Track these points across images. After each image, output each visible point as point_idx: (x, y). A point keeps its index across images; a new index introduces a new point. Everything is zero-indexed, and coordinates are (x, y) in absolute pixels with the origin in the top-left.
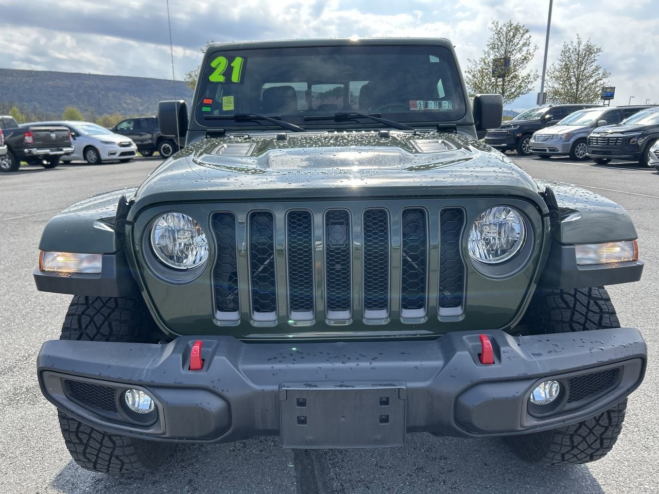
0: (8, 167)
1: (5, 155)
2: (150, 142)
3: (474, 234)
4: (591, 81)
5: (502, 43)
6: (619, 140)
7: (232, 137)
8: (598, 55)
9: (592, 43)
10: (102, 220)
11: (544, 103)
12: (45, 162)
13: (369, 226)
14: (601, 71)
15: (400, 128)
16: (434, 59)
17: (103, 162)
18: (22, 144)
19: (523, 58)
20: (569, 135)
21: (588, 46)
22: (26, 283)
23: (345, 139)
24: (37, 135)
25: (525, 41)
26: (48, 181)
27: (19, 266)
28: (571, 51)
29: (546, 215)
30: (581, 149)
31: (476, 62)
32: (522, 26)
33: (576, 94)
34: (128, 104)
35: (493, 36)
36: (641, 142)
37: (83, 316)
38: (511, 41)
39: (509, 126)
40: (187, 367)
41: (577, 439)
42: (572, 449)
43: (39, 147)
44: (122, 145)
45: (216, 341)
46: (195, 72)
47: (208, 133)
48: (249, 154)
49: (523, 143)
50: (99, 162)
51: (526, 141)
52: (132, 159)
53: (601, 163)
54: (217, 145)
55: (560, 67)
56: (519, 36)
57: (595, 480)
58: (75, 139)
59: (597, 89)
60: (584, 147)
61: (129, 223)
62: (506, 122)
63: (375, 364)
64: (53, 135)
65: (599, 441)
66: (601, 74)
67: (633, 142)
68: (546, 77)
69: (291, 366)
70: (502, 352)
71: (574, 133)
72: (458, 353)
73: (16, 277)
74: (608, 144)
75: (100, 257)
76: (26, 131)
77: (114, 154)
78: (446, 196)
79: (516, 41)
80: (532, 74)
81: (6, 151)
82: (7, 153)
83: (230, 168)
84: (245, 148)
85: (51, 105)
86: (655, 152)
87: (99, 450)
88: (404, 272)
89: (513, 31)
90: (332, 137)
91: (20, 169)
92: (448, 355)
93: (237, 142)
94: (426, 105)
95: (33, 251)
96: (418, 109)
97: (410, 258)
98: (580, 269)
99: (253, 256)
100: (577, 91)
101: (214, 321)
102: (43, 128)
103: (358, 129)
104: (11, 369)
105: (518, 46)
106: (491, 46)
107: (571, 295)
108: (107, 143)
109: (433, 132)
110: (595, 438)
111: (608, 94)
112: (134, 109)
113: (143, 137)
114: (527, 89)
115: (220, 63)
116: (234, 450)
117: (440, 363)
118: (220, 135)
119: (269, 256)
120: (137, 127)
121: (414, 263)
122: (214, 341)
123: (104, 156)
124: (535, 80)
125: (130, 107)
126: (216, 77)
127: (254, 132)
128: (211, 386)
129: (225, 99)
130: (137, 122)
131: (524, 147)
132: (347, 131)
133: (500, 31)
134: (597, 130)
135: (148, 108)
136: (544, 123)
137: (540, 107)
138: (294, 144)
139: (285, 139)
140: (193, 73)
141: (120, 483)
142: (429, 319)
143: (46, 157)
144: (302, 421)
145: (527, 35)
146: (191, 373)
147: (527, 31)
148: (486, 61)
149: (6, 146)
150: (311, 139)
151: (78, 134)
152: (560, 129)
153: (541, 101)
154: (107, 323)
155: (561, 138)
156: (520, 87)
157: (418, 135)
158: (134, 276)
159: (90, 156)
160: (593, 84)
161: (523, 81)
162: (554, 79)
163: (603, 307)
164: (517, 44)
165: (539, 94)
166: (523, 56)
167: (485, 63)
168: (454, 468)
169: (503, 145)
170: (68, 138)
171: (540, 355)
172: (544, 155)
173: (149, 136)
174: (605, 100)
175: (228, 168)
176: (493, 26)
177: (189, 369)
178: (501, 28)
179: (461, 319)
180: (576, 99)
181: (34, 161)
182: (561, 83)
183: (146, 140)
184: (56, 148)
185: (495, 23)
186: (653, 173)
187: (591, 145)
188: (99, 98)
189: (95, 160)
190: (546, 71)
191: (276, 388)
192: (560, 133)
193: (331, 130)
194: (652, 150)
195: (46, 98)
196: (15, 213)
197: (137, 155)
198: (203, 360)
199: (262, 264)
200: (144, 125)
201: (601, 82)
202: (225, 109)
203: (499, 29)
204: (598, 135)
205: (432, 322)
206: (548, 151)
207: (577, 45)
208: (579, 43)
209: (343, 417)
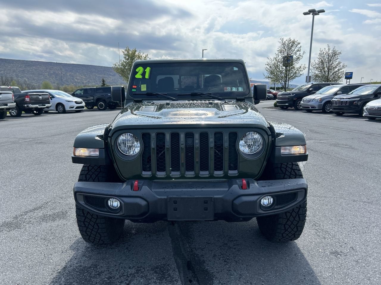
0: (15, 114)
1: (14, 108)
2: (92, 101)
3: (242, 142)
4: (336, 70)
5: (285, 49)
6: (348, 102)
7: (146, 103)
8: (340, 56)
9: (336, 49)
10: (98, 136)
11: (310, 81)
12: (35, 112)
13: (202, 139)
14: (341, 64)
15: (219, 100)
16: (235, 69)
17: (66, 112)
18: (23, 102)
19: (297, 58)
20: (322, 100)
21: (334, 51)
22: (39, 172)
23: (194, 105)
24: (32, 97)
25: (298, 49)
26: (38, 122)
27: (33, 164)
28: (324, 54)
29: (270, 135)
30: (328, 107)
31: (272, 59)
32: (296, 41)
33: (328, 76)
34: (78, 79)
35: (280, 46)
36: (359, 103)
37: (87, 175)
38: (290, 49)
39: (290, 94)
40: (133, 190)
41: (287, 227)
42: (285, 231)
43: (33, 104)
44: (76, 103)
45: (143, 182)
46: (118, 63)
47: (135, 101)
48: (155, 111)
49: (297, 103)
50: (64, 112)
51: (299, 102)
52: (82, 110)
53: (339, 114)
54: (141, 107)
55: (318, 62)
56: (295, 45)
57: (299, 248)
58: (51, 99)
59: (339, 74)
60: (330, 106)
61: (110, 137)
62: (288, 92)
63: (203, 189)
64: (41, 97)
65: (296, 228)
66: (342, 66)
67: (355, 103)
68: (311, 67)
69: (172, 190)
70: (250, 185)
71: (324, 98)
72: (234, 186)
73: (33, 169)
74: (342, 105)
75: (97, 150)
76: (26, 95)
77: (73, 108)
78: (231, 128)
79: (293, 48)
80: (302, 66)
81: (15, 106)
82: (16, 107)
83: (148, 116)
84: (152, 108)
85: (34, 80)
86: (366, 109)
87: (92, 230)
88: (215, 156)
89: (292, 43)
90: (189, 104)
91: (22, 115)
92: (230, 186)
93: (148, 105)
94: (232, 89)
95: (38, 157)
96: (228, 91)
97: (217, 151)
98: (282, 156)
99: (157, 150)
100: (328, 75)
101: (142, 175)
102: (35, 94)
103: (201, 100)
104: (40, 207)
105: (295, 51)
106: (280, 51)
107: (285, 168)
108: (69, 101)
109: (234, 101)
110: (294, 226)
111: (349, 76)
112: (81, 82)
113: (89, 98)
114: (299, 74)
115: (140, 70)
116: (145, 238)
117: (227, 189)
118: (140, 102)
119: (163, 150)
120: (85, 93)
121: (219, 153)
122: (142, 182)
123: (67, 109)
124: (304, 70)
125: (79, 81)
126: (138, 76)
127: (155, 101)
128: (142, 196)
129: (142, 86)
130: (86, 91)
131: (298, 105)
132: (196, 100)
133: (284, 43)
134: (336, 97)
135: (89, 81)
136: (309, 92)
137: (308, 84)
138: (173, 107)
139: (169, 104)
140: (117, 64)
141: (97, 249)
142: (225, 175)
143: (36, 109)
144: (175, 209)
145: (299, 46)
146: (134, 192)
147: (299, 44)
148: (277, 59)
149: (15, 103)
150: (180, 104)
151: (53, 97)
152: (317, 96)
153: (308, 81)
154: (97, 178)
155: (317, 101)
156: (296, 73)
157: (227, 103)
158: (111, 158)
159: (59, 109)
160: (337, 72)
161: (297, 70)
162: (316, 69)
163: (297, 173)
164: (294, 51)
165: (307, 77)
166: (297, 57)
167: (276, 60)
168: (240, 244)
169: (286, 104)
170: (48, 99)
171: (265, 186)
172: (309, 110)
173: (92, 98)
174: (347, 79)
175: (147, 116)
176: (280, 41)
177: (134, 190)
178: (285, 42)
179: (237, 175)
180: (328, 80)
181: (29, 111)
182: (319, 70)
183: (90, 100)
184: (42, 104)
185: (282, 39)
186: (365, 120)
187: (333, 105)
188: (62, 76)
189: (62, 111)
190: (311, 64)
191: (166, 197)
192: (317, 98)
193: (189, 100)
194: (365, 108)
195: (31, 76)
196: (25, 139)
197: (85, 108)
198: (139, 188)
199: (161, 153)
200: (90, 92)
201: (342, 70)
202: (142, 90)
203: (284, 42)
204: (337, 100)
205: (226, 176)
206: (310, 108)
207: (328, 51)
208: (329, 50)
209: (191, 208)
